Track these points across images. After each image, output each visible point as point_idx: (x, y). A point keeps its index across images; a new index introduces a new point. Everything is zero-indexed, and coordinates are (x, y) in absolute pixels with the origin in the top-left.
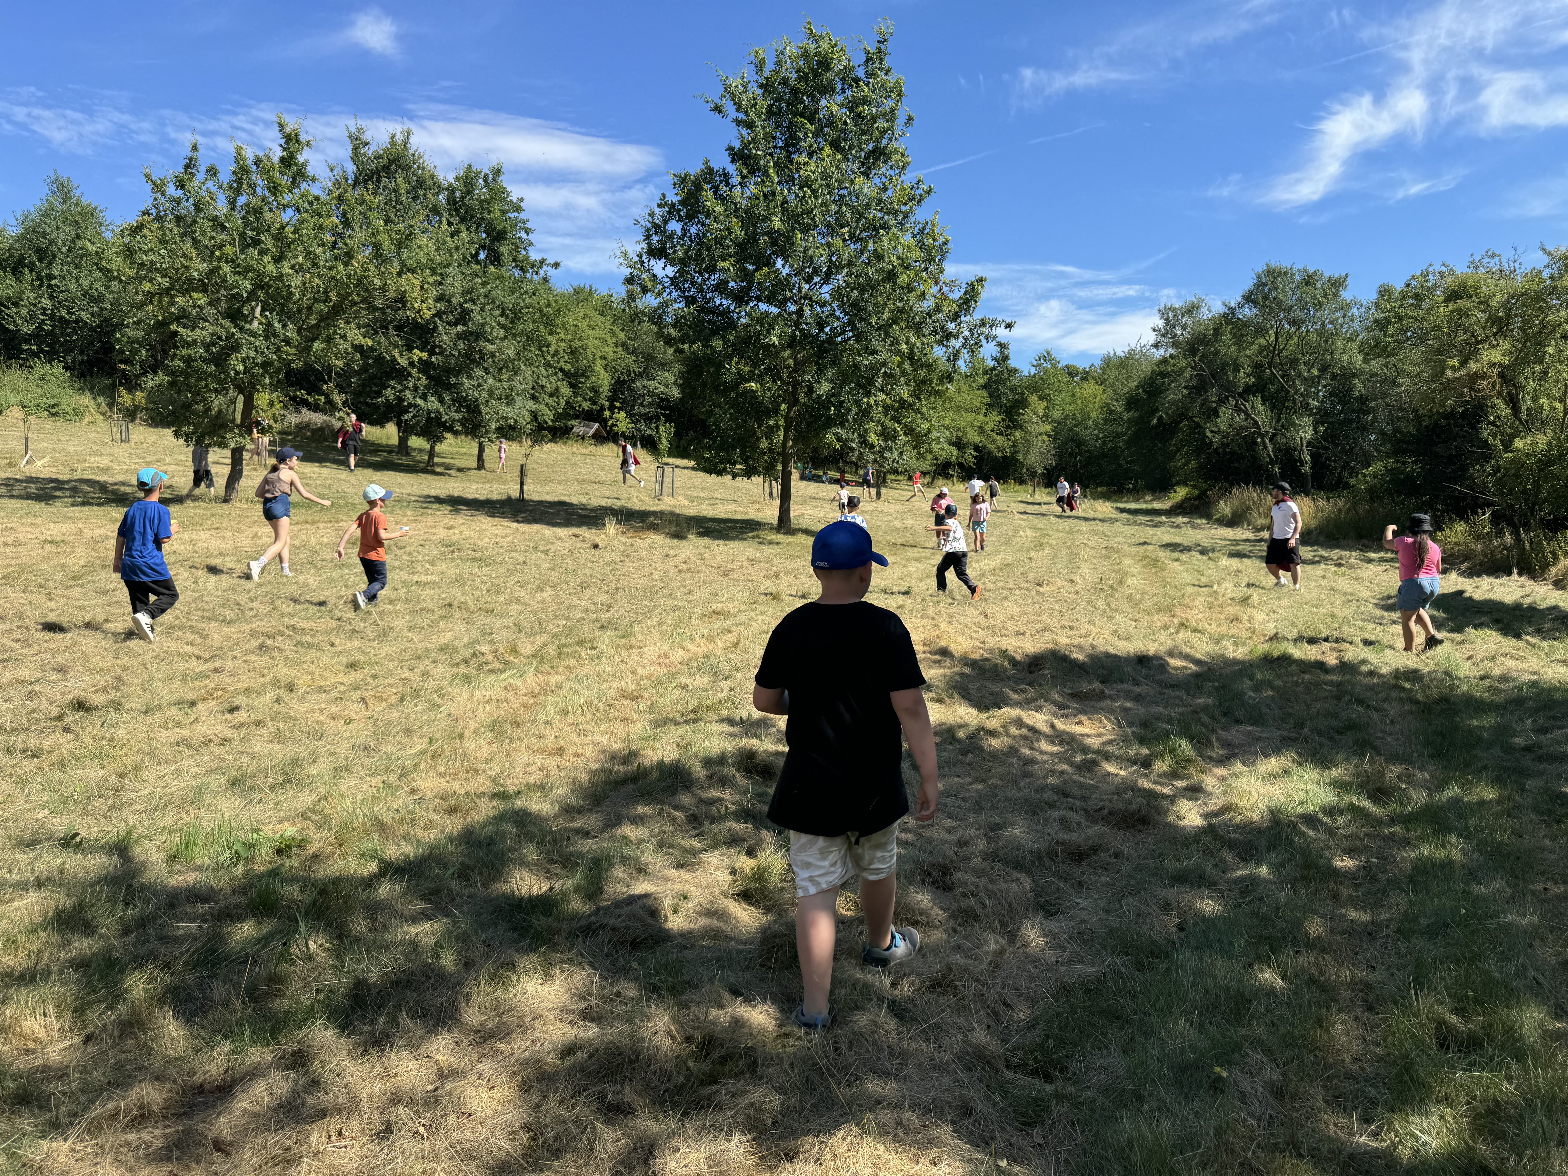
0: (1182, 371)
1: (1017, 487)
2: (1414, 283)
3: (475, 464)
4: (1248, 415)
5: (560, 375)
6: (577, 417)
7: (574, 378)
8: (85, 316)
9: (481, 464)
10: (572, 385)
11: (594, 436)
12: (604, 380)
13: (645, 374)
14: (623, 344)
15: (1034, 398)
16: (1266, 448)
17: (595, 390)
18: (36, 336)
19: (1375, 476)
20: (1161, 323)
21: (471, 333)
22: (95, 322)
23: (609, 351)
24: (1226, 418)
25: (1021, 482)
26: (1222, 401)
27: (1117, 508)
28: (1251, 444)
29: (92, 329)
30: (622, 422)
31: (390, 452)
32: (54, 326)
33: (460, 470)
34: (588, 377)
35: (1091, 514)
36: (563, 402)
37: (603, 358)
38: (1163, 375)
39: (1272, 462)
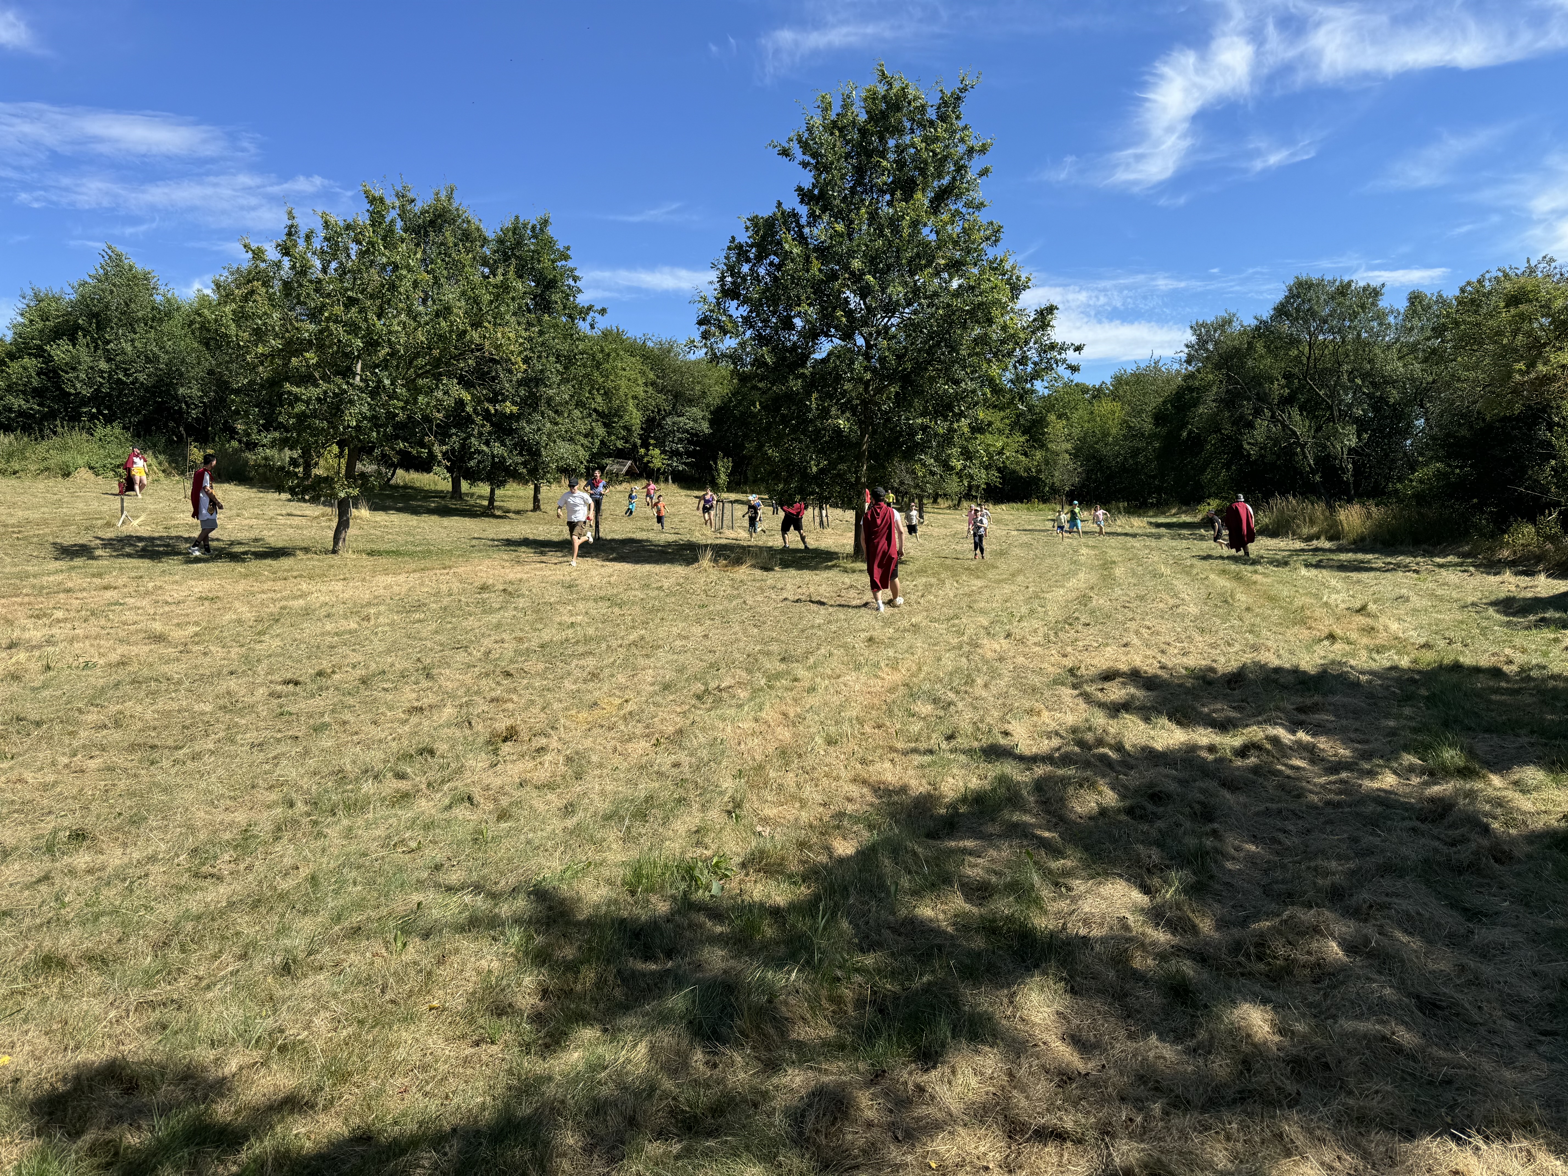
0: (1211, 385)
1: (1042, 506)
2: (1469, 288)
3: (530, 506)
4: (1284, 426)
5: (594, 416)
6: (609, 456)
7: (608, 418)
8: (142, 377)
9: (536, 507)
10: (605, 425)
11: (627, 473)
12: (635, 418)
13: (674, 412)
14: (653, 384)
15: (1052, 417)
16: (1306, 457)
17: (628, 429)
18: (97, 398)
19: (1421, 481)
20: (1193, 339)
21: (531, 380)
22: (149, 383)
23: (640, 391)
24: (1262, 429)
25: (1045, 500)
26: (1258, 412)
27: (1151, 523)
28: (1289, 453)
29: (147, 390)
30: (657, 459)
31: (443, 498)
32: (111, 388)
33: (518, 512)
34: (621, 417)
35: (1128, 530)
36: (597, 442)
37: (635, 397)
38: (1190, 389)
39: (1313, 472)
